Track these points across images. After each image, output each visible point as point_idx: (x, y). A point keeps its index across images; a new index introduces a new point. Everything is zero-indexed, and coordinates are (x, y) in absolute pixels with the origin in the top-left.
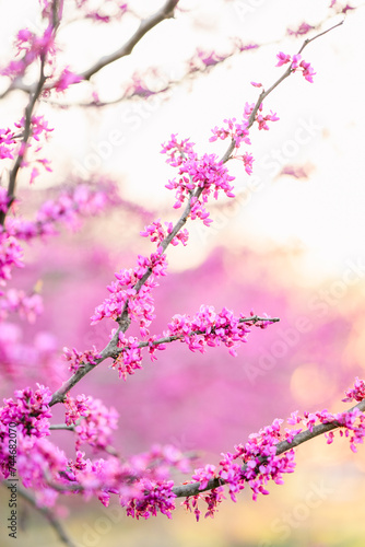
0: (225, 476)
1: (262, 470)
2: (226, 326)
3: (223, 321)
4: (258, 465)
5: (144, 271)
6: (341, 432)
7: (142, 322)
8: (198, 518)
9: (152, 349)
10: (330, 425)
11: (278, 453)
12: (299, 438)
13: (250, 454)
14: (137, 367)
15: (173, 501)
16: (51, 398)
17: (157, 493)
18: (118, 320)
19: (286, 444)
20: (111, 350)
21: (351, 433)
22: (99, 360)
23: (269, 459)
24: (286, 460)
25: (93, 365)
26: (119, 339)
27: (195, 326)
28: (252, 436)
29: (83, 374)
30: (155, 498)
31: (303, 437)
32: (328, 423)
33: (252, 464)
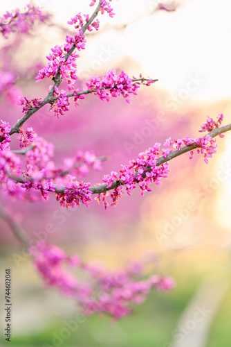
0: (123, 179)
1: (148, 175)
2: (124, 83)
3: (122, 80)
4: (145, 172)
5: (71, 46)
6: (198, 151)
7: (69, 81)
8: (106, 207)
9: (76, 99)
10: (191, 146)
11: (158, 165)
12: (171, 155)
13: (139, 166)
14: (66, 109)
15: (90, 195)
16: (10, 129)
17: (80, 190)
18: (53, 79)
19: (163, 159)
20: (50, 98)
21: (205, 151)
22: (41, 104)
23: (152, 168)
24: (163, 169)
25: (37, 108)
26: (54, 91)
27: (104, 84)
28: (141, 154)
29: (31, 114)
30: (78, 193)
31: (174, 154)
32: (190, 145)
33: (141, 171)
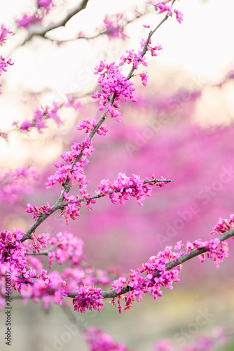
0: (131, 285)
1: (156, 280)
2: (134, 187)
3: (131, 184)
4: (154, 276)
5: (78, 153)
6: (208, 254)
7: (80, 186)
8: (120, 311)
9: (88, 203)
10: (202, 250)
11: (168, 269)
12: (182, 259)
13: (149, 270)
14: (77, 215)
15: (101, 301)
16: (22, 236)
17: (89, 297)
18: (63, 185)
19: (173, 263)
20: (59, 205)
21: (214, 255)
22: (52, 211)
23: (161, 273)
24: (172, 274)
25: (48, 215)
26: (64, 198)
27: (115, 188)
28: (152, 258)
29: (41, 221)
30: (88, 299)
31: (185, 257)
32: (199, 249)
33: (150, 276)
